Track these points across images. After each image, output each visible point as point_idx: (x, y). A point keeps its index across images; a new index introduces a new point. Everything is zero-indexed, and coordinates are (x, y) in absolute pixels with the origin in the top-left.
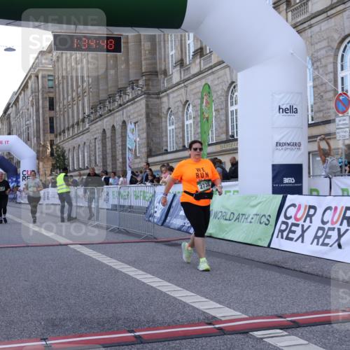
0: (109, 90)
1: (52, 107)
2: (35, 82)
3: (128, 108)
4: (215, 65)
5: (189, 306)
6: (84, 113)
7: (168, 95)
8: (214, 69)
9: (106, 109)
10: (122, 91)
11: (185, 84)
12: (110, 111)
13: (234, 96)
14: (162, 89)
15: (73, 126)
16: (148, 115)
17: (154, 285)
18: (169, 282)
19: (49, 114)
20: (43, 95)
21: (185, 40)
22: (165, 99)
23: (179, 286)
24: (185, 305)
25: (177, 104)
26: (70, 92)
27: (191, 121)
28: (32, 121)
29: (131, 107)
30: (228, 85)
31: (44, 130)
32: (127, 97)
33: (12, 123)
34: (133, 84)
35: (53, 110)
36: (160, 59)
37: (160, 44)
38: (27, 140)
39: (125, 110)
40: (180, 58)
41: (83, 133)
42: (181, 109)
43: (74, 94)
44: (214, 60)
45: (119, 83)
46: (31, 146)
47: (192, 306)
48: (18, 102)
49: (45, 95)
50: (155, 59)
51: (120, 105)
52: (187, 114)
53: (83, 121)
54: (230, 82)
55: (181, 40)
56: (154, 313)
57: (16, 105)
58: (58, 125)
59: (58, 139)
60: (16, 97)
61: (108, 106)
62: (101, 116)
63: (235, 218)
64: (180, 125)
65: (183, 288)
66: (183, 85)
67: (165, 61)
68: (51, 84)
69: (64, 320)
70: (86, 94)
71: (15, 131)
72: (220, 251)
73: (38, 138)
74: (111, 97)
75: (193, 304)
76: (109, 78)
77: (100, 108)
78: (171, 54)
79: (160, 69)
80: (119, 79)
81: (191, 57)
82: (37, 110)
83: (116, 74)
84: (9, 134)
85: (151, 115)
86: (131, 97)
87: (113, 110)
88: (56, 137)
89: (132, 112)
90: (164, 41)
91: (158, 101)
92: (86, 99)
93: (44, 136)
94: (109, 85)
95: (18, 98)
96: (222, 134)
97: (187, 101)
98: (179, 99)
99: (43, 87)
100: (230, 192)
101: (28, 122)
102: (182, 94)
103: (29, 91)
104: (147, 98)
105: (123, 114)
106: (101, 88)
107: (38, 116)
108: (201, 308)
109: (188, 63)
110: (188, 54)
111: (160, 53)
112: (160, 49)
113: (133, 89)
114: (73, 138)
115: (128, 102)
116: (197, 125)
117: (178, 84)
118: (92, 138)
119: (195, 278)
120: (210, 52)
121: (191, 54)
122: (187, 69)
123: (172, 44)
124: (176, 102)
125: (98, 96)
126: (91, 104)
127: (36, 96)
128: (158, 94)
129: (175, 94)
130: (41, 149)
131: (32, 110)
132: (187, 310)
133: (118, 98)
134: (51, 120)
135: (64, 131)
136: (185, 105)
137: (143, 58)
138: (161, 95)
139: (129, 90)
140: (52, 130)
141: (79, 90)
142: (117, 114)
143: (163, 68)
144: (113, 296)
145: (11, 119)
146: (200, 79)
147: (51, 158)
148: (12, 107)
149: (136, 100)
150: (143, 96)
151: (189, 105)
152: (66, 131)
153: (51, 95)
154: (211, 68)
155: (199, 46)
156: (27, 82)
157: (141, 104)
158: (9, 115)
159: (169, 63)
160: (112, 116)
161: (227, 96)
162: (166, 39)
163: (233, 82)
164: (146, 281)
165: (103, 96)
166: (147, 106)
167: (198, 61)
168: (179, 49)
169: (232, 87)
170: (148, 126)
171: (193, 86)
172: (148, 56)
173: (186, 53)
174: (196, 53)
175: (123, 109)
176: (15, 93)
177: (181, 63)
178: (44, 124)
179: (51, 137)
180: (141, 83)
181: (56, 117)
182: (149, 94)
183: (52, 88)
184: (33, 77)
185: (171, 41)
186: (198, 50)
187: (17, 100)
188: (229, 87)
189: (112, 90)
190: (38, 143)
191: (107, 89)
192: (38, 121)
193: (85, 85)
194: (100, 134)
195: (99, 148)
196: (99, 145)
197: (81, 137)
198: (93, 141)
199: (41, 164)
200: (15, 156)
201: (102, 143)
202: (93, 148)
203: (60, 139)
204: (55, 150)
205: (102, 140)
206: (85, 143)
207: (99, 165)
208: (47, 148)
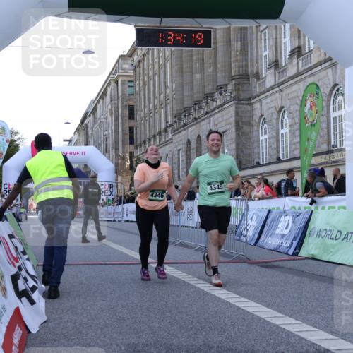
0: (195, 96)
1: (132, 116)
2: (114, 89)
3: (216, 116)
4: (315, 66)
5: (295, 336)
6: (167, 122)
7: (260, 101)
8: (314, 71)
9: (191, 117)
10: (208, 97)
11: (281, 87)
12: (196, 119)
13: (337, 101)
14: (254, 95)
15: (154, 136)
16: (237, 124)
17: (251, 310)
18: (268, 307)
19: (128, 124)
20: (122, 103)
21: (281, 38)
22: (257, 106)
23: (280, 312)
24: (289, 334)
25: (270, 111)
26: (152, 100)
27: (287, 130)
28: (111, 131)
29: (219, 115)
30: (330, 88)
31: (123, 141)
32: (215, 103)
33: (90, 133)
34: (221, 89)
35: (133, 119)
36: (252, 60)
37: (252, 44)
38: (106, 152)
39: (211, 119)
40: (274, 59)
41: (165, 144)
42: (275, 117)
43: (156, 101)
44: (314, 60)
45: (206, 88)
46: (109, 158)
47: (297, 336)
48: (96, 110)
49: (125, 103)
50: (246, 60)
51: (207, 113)
52: (282, 121)
53: (166, 130)
54: (332, 84)
55: (276, 38)
56: (253, 342)
57: (94, 114)
58: (138, 136)
59: (139, 150)
60: (94, 105)
61: (194, 114)
62: (185, 125)
63: (343, 237)
64: (275, 134)
65: (285, 314)
66: (277, 89)
67: (257, 62)
68: (131, 90)
69: (147, 345)
70: (169, 101)
71: (92, 141)
72: (325, 274)
73: (117, 149)
74: (197, 105)
75: (299, 334)
76: (194, 83)
77: (185, 116)
78: (264, 54)
79: (252, 71)
80: (206, 84)
81: (287, 57)
82: (117, 120)
83: (203, 78)
84: (87, 145)
85: (240, 123)
86: (218, 104)
87: (199, 118)
88: (136, 148)
89: (220, 119)
90: (257, 40)
91: (249, 108)
92: (169, 107)
93: (123, 147)
94: (195, 91)
95: (96, 106)
96: (322, 144)
97: (282, 107)
98: (273, 105)
99: (123, 94)
100: (334, 208)
101: (106, 133)
102: (276, 100)
103: (108, 99)
104: (236, 104)
105: (210, 123)
106: (185, 94)
107: (117, 125)
108: (310, 338)
109: (283, 64)
110: (283, 54)
111: (252, 54)
112: (252, 49)
113: (221, 94)
115: (215, 109)
116: (294, 133)
117: (272, 88)
118: (176, 149)
119: (299, 304)
120: (310, 51)
121: (288, 53)
122: (283, 71)
123: (265, 43)
124: (269, 109)
125: (183, 103)
126: (175, 112)
127: (115, 104)
128: (250, 99)
129: (268, 100)
130: (120, 161)
131: (111, 120)
132: (292, 340)
133: (204, 104)
134: (131, 130)
135: (145, 142)
136: (280, 111)
137: (232, 60)
138: (252, 101)
139: (217, 96)
140: (132, 141)
141: (162, 96)
142: (203, 122)
143: (255, 71)
144: (203, 320)
145: (89, 129)
146: (297, 82)
147: (131, 172)
148: (89, 116)
149: (224, 107)
150: (232, 103)
151: (284, 111)
152: (147, 142)
153: (131, 103)
154: (310, 69)
155: (297, 45)
156: (106, 89)
157: (230, 111)
158: (86, 125)
159: (261, 65)
160: (197, 125)
161: (329, 100)
162: (259, 38)
163: (336, 85)
164: (240, 305)
165: (188, 103)
166: (237, 113)
167: (295, 61)
168: (274, 48)
169: (335, 91)
170: (238, 135)
171: (289, 91)
172: (238, 58)
173: (281, 53)
174: (292, 53)
175: (209, 117)
176: (93, 101)
177: (276, 65)
178: (124, 135)
179: (130, 148)
180: (230, 87)
181: (137, 127)
182: (239, 100)
183: (133, 95)
184: (112, 83)
185: (265, 40)
186: (295, 49)
187: (95, 109)
188: (332, 91)
189: (198, 96)
190: (117, 155)
191: (192, 96)
192: (117, 131)
193: (168, 91)
194: (184, 146)
195: (183, 161)
196: (183, 157)
197: (163, 148)
198: (177, 152)
199: (120, 178)
200: (92, 169)
201: (187, 154)
202: (176, 160)
203: (141, 150)
204: (135, 162)
205: (187, 151)
206: (167, 155)
207: (183, 179)
208: (126, 161)
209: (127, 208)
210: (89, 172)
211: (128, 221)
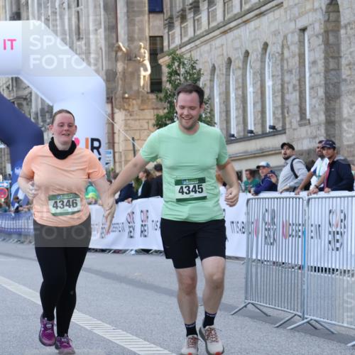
31: (129, 4)
41: (259, 11)
59: (177, 30)
71: (33, 7)
73: (111, 29)
84: (17, 16)
88: (170, 25)
93: (130, 22)
114: (224, 28)
118: (292, 26)
130: (120, 67)
135: (196, 7)
147: (153, 96)
179: (152, 25)
194: (319, 16)
195: (314, 63)
196: (314, 52)
197: (252, 25)
198: (296, 38)
199: (120, 116)
200: (34, 90)
201: (327, 43)
202: (294, 62)
203: (184, 32)
204: (165, 70)
205: (327, 32)
206: (266, 45)
207: (314, 121)
208: (141, 64)
209: (145, 212)
210: (27, 99)
211: (147, 251)
